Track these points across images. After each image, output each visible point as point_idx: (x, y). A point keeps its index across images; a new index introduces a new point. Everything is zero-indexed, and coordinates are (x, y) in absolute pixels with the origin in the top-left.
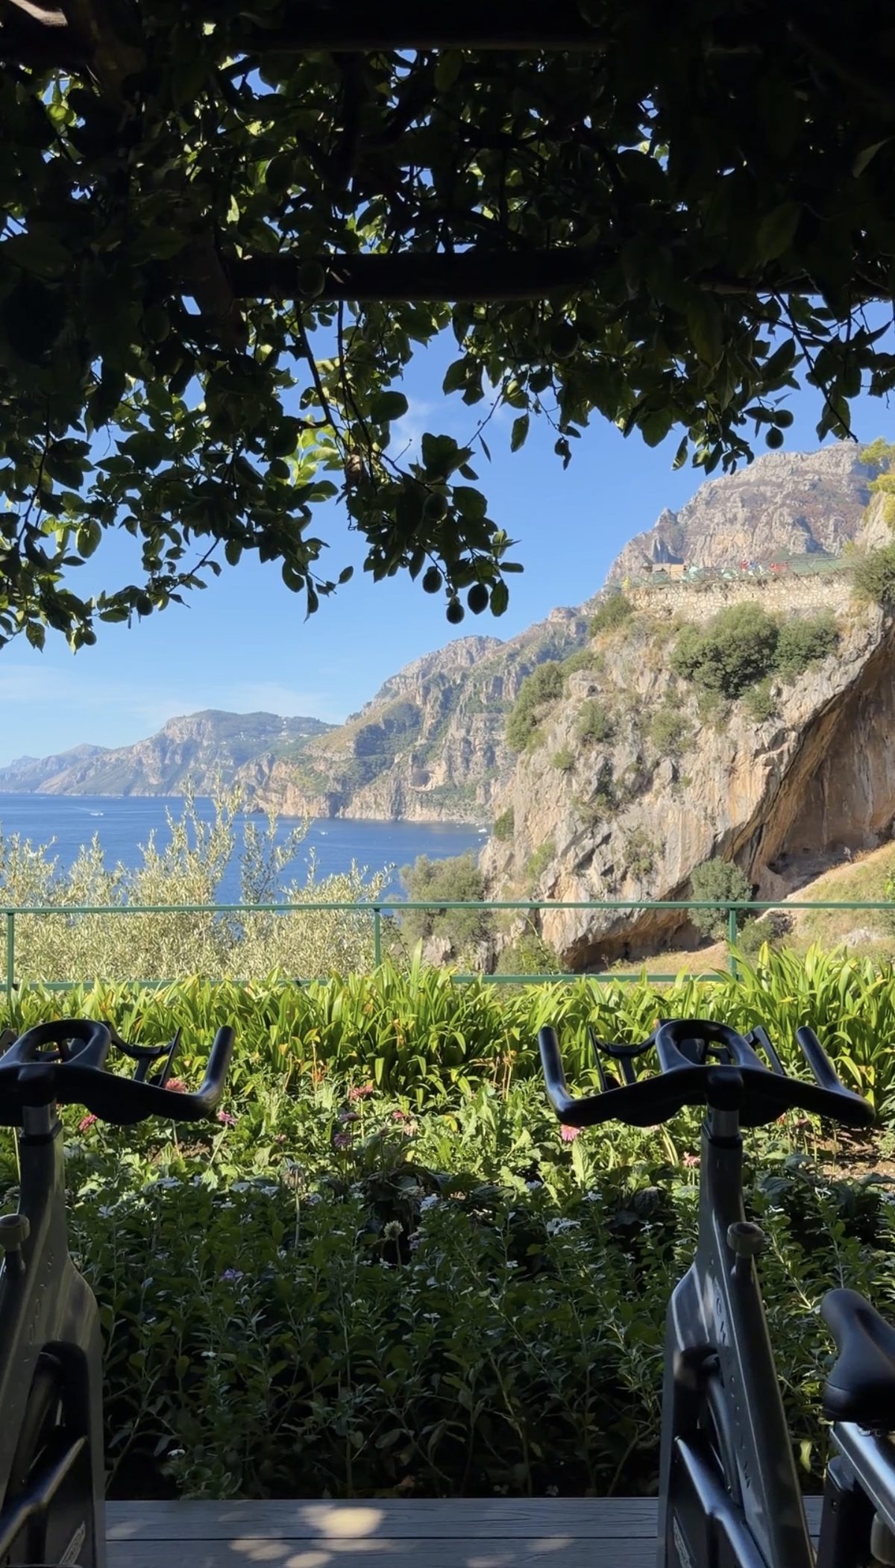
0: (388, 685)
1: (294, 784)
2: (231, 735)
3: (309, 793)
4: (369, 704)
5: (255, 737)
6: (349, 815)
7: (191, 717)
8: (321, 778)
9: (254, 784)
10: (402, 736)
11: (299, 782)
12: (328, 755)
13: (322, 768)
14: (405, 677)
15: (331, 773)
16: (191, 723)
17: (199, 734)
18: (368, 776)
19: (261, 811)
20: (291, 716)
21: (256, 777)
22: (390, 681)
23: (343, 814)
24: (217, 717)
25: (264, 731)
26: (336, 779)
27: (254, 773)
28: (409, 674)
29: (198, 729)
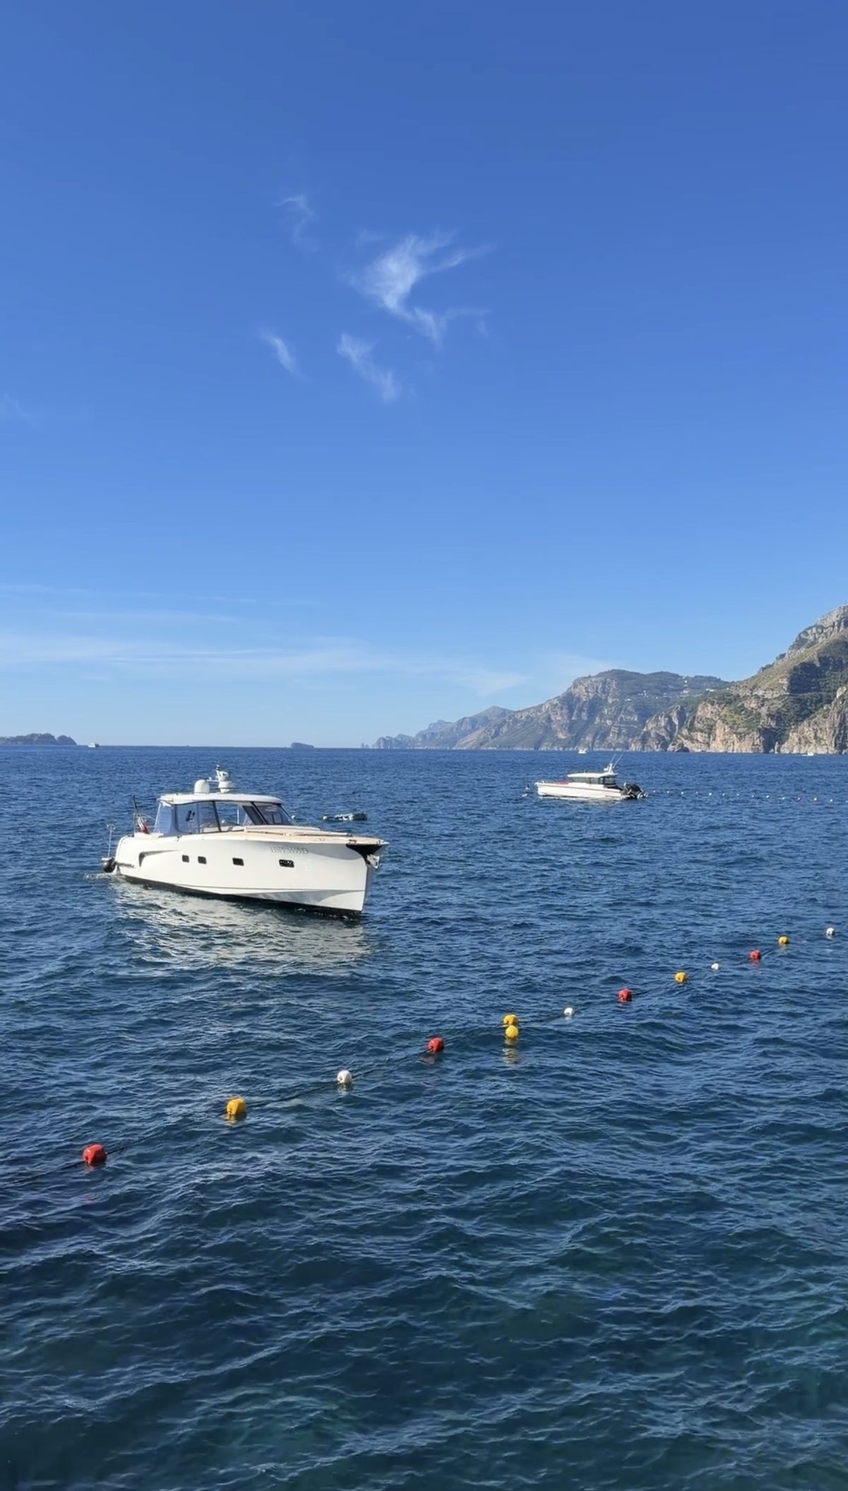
0: (803, 636)
1: (724, 721)
2: (635, 694)
3: (740, 730)
4: (782, 656)
5: (658, 695)
6: (785, 749)
7: (596, 676)
8: (753, 716)
9: (663, 734)
10: (839, 674)
11: (729, 719)
12: (760, 693)
13: (753, 705)
14: (822, 628)
15: (764, 710)
16: (596, 682)
17: (604, 692)
18: (803, 713)
19: (686, 750)
20: (692, 676)
21: (665, 727)
22: (805, 632)
23: (779, 750)
24: (621, 676)
25: (666, 690)
26: (769, 715)
27: (663, 724)
28: (826, 624)
29: (603, 688)
